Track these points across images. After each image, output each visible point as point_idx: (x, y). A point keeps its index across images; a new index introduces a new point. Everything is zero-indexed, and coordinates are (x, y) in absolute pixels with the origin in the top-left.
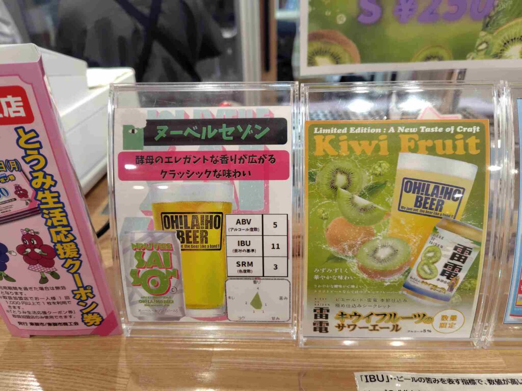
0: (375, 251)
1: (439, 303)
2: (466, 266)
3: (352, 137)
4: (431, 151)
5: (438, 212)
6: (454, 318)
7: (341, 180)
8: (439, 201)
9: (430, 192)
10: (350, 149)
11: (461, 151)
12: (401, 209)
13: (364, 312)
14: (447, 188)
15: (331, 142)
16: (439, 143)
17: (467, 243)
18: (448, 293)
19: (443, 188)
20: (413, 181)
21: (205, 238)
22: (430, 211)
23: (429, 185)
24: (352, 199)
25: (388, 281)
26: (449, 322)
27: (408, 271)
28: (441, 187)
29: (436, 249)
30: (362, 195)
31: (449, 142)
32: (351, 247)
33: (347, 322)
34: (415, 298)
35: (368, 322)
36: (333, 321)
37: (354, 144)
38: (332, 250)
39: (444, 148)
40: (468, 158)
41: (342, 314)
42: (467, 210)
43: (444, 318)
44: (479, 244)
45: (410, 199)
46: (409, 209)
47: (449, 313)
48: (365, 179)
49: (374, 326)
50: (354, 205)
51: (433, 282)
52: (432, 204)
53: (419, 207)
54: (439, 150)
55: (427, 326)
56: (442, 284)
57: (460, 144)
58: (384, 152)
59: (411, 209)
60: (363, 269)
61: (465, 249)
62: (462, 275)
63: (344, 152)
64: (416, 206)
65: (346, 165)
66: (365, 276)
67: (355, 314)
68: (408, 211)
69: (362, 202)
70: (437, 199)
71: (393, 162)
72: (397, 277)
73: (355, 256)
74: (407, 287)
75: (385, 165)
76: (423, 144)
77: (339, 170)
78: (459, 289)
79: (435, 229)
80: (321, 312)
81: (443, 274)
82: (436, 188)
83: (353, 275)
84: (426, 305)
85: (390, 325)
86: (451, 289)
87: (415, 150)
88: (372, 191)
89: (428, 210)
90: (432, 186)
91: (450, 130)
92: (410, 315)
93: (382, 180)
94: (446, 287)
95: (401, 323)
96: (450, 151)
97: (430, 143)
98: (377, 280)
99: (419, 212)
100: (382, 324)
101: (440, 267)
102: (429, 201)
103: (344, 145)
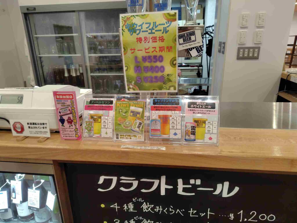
0: (126, 123)
1: (138, 133)
2: (141, 126)
3: (123, 104)
4: (135, 106)
7: (121, 110)
10: (123, 106)
11: (140, 106)
13: (125, 135)
17: (141, 122)
18: (139, 131)
19: (137, 112)
21: (98, 120)
22: (135, 116)
23: (135, 112)
25: (128, 129)
26: (140, 137)
27: (132, 127)
29: (136, 123)
30: (124, 113)
32: (122, 122)
33: (122, 137)
34: (133, 132)
35: (126, 137)
36: (119, 137)
38: (119, 123)
39: (137, 106)
40: (141, 108)
41: (121, 135)
42: (141, 116)
43: (139, 136)
44: (143, 122)
45: (132, 114)
47: (140, 135)
48: (125, 111)
50: (123, 115)
51: (136, 129)
55: (136, 138)
57: (140, 105)
58: (128, 106)
62: (141, 128)
65: (121, 108)
66: (124, 128)
67: (123, 135)
69: (124, 114)
70: (136, 114)
71: (129, 108)
72: (130, 128)
73: (123, 124)
74: (132, 130)
76: (134, 105)
78: (141, 130)
79: (136, 119)
80: (117, 135)
81: (138, 127)
83: (123, 127)
84: (135, 134)
85: (129, 137)
87: (133, 106)
91: (139, 103)
92: (133, 135)
93: (127, 111)
95: (131, 137)
97: (135, 105)
98: (127, 128)
99: (133, 116)
103: (121, 105)
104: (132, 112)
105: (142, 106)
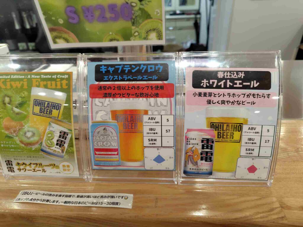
0: (25, 133)
1: (60, 159)
2: (67, 141)
3: (12, 80)
4: (46, 87)
5: (50, 115)
6: (68, 166)
7: (7, 100)
8: (50, 110)
9: (46, 106)
10: (11, 86)
11: (59, 87)
12: (34, 114)
13: (28, 162)
14: (53, 104)
15: (3, 82)
16: (49, 83)
17: (66, 130)
18: (62, 154)
19: (51, 104)
20: (38, 101)
22: (46, 115)
23: (45, 103)
24: (12, 109)
25: (34, 148)
26: (66, 168)
27: (41, 143)
28: (50, 103)
29: (52, 133)
30: (17, 107)
31: (53, 83)
32: (15, 131)
33: (22, 167)
34: (49, 157)
35: (31, 167)
36: (16, 168)
37: (13, 83)
38: (7, 132)
39: (51, 86)
40: (61, 90)
41: (18, 164)
42: (63, 114)
43: (64, 166)
44: (71, 130)
45: (37, 109)
46: (37, 114)
47: (66, 164)
48: (18, 100)
49: (34, 169)
50: (14, 112)
51: (53, 148)
52: (47, 111)
53: (42, 113)
54: (49, 86)
55: (58, 170)
56: (58, 149)
57: (59, 83)
58: (25, 86)
59: (38, 114)
60: (22, 142)
61: (65, 133)
62: (66, 145)
63: (8, 87)
64: (40, 112)
65: (9, 93)
66: (23, 145)
67: (24, 164)
68: (37, 115)
69: (17, 110)
70: (49, 109)
71: (29, 92)
72: (37, 146)
73: (17, 136)
74: (42, 150)
75: (26, 93)
76: (42, 83)
77: (6, 96)
78: (66, 152)
79: (50, 124)
80: (9, 163)
81: (57, 144)
82: (48, 104)
83: (18, 145)
84: (55, 160)
85: (41, 169)
86: (63, 151)
87: (38, 86)
88: (21, 105)
89: (46, 114)
90: (46, 103)
91: (55, 77)
92: (48, 164)
93: (24, 100)
94: (60, 151)
95: (45, 168)
96: (54, 87)
97: (45, 83)
98: (29, 147)
99: (41, 115)
100: (37, 169)
101: (55, 141)
102: (46, 110)
103: (8, 84)
104: (38, 103)
105: (65, 87)
